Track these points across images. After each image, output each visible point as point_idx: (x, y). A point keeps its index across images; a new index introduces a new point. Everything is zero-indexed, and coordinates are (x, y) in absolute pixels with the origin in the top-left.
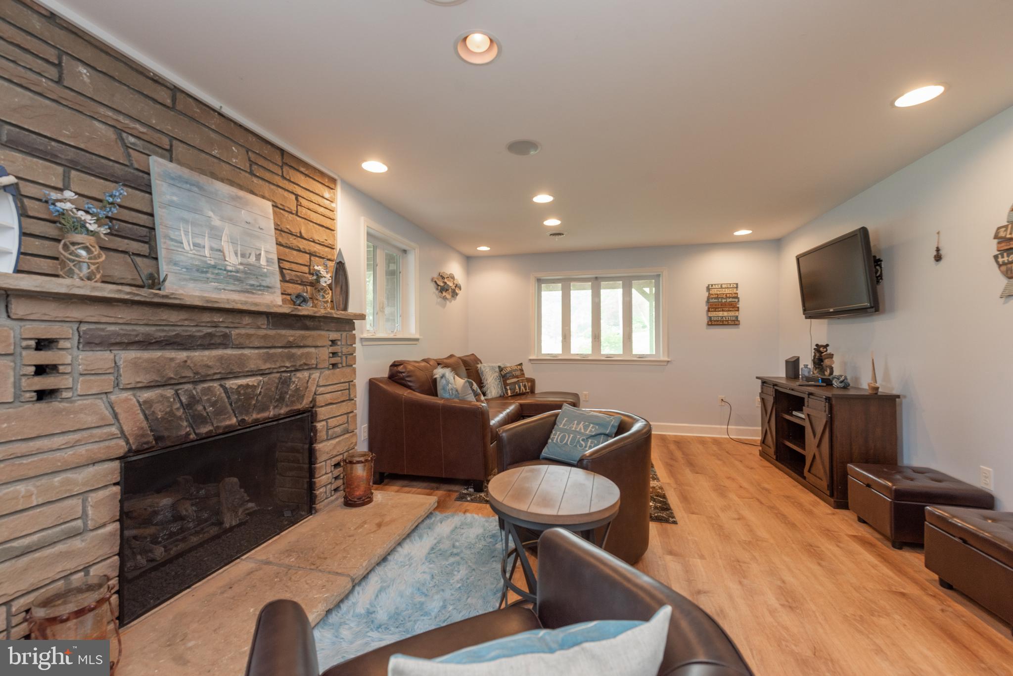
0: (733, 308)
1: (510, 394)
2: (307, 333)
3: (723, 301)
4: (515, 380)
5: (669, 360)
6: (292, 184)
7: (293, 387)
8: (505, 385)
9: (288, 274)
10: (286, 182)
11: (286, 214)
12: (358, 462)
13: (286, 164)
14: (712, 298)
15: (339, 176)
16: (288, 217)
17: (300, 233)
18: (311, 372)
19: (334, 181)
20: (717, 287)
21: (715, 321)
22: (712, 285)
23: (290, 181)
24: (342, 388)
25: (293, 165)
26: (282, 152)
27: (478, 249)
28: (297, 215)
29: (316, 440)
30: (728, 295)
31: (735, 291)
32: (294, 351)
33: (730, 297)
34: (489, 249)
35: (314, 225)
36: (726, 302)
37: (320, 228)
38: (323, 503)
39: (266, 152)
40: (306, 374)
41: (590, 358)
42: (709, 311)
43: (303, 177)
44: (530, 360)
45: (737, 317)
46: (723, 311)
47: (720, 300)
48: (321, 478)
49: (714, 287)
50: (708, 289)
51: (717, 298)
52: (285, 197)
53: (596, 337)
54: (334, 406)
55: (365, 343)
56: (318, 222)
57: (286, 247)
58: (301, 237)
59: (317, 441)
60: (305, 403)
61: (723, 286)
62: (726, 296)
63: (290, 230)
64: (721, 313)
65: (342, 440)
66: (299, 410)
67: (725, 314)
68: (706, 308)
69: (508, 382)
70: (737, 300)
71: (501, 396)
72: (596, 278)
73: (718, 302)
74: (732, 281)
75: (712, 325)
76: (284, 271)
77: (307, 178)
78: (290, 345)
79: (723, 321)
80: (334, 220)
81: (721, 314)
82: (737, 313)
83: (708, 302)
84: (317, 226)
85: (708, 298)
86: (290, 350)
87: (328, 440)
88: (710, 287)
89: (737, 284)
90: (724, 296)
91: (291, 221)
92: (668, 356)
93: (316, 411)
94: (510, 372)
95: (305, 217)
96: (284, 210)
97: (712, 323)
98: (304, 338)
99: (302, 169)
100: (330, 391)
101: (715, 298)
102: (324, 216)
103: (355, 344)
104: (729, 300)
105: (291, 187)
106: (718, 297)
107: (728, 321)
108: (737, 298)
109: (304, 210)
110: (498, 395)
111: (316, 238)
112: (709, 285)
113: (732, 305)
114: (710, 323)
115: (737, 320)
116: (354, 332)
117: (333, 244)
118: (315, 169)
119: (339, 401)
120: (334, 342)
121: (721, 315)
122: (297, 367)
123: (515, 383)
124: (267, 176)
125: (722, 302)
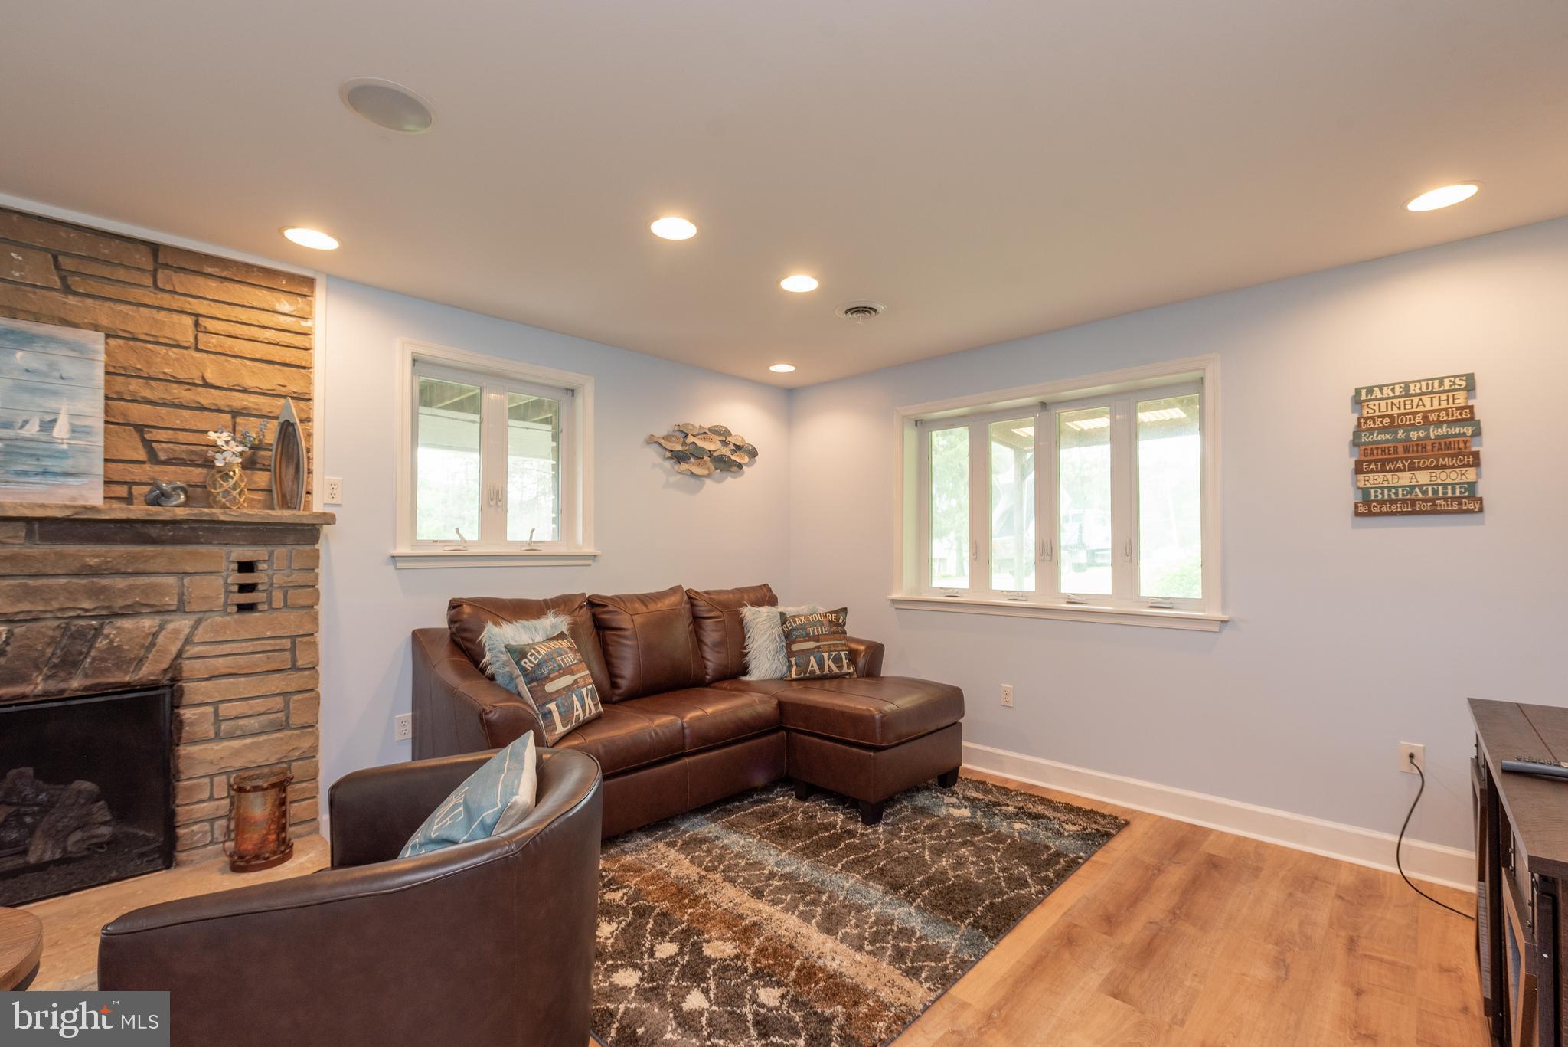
0: (1453, 456)
1: (794, 676)
2: (149, 549)
3: (1414, 436)
4: (811, 645)
5: (1225, 617)
6: (182, 298)
7: (101, 643)
8: (790, 654)
9: (163, 449)
10: (166, 296)
11: (162, 350)
12: (256, 789)
13: (167, 266)
14: (1371, 431)
15: (316, 271)
16: (167, 354)
17: (203, 378)
18: (166, 617)
19: (310, 282)
20: (1387, 392)
21: (1383, 502)
22: (1370, 390)
23: (173, 292)
24: (270, 648)
25: (184, 265)
26: (155, 248)
27: (773, 369)
28: (197, 349)
29: (180, 738)
30: (1433, 417)
31: (1461, 399)
32: (105, 582)
33: (1439, 423)
34: (792, 369)
35: (247, 362)
36: (1427, 438)
37: (265, 366)
38: (199, 851)
39: (107, 251)
40: (148, 623)
41: (1030, 603)
42: (1358, 470)
43: (213, 284)
44: (894, 601)
45: (1472, 486)
46: (1412, 468)
47: (1401, 434)
48: (197, 806)
49: (1377, 393)
50: (1357, 402)
51: (1392, 428)
52: (156, 321)
53: (1047, 552)
54: (243, 679)
55: (399, 565)
56: (258, 356)
57: (164, 405)
58: (207, 385)
59: (183, 741)
60: (148, 671)
61: (1413, 389)
62: (1425, 418)
63: (172, 376)
64: (1407, 474)
65: (267, 740)
66: (128, 684)
67: (1423, 477)
68: (1351, 464)
69: (795, 648)
70: (1469, 430)
71: (781, 679)
72: (1044, 405)
73: (1395, 440)
74: (1449, 365)
75: (1370, 514)
76: (154, 445)
77: (226, 284)
78: (95, 572)
79: (1413, 502)
80: (307, 349)
81: (1404, 478)
82: (1470, 475)
83: (1356, 442)
84: (258, 364)
85: (1357, 435)
86: (96, 580)
87: (218, 737)
88: (1364, 396)
89: (1470, 379)
90: (1418, 420)
91: (177, 360)
92: (1224, 607)
93: (181, 687)
94: (803, 627)
95: (219, 350)
96: (157, 343)
97: (1368, 508)
98: (135, 558)
99: (210, 270)
100: (229, 652)
101: (1382, 430)
102: (277, 344)
103: (318, 567)
104: (1434, 432)
105: (178, 302)
106: (1391, 424)
107: (1432, 500)
108: (1472, 421)
109: (214, 339)
110: (777, 675)
111: (250, 383)
112: (1358, 391)
113: (1448, 446)
114: (1364, 509)
115: (1473, 497)
116: (317, 546)
117: (306, 391)
118: (249, 267)
119: (259, 670)
120: (246, 567)
121: (1402, 482)
122: (117, 610)
123: (809, 651)
124: (109, 290)
125: (1408, 439)
